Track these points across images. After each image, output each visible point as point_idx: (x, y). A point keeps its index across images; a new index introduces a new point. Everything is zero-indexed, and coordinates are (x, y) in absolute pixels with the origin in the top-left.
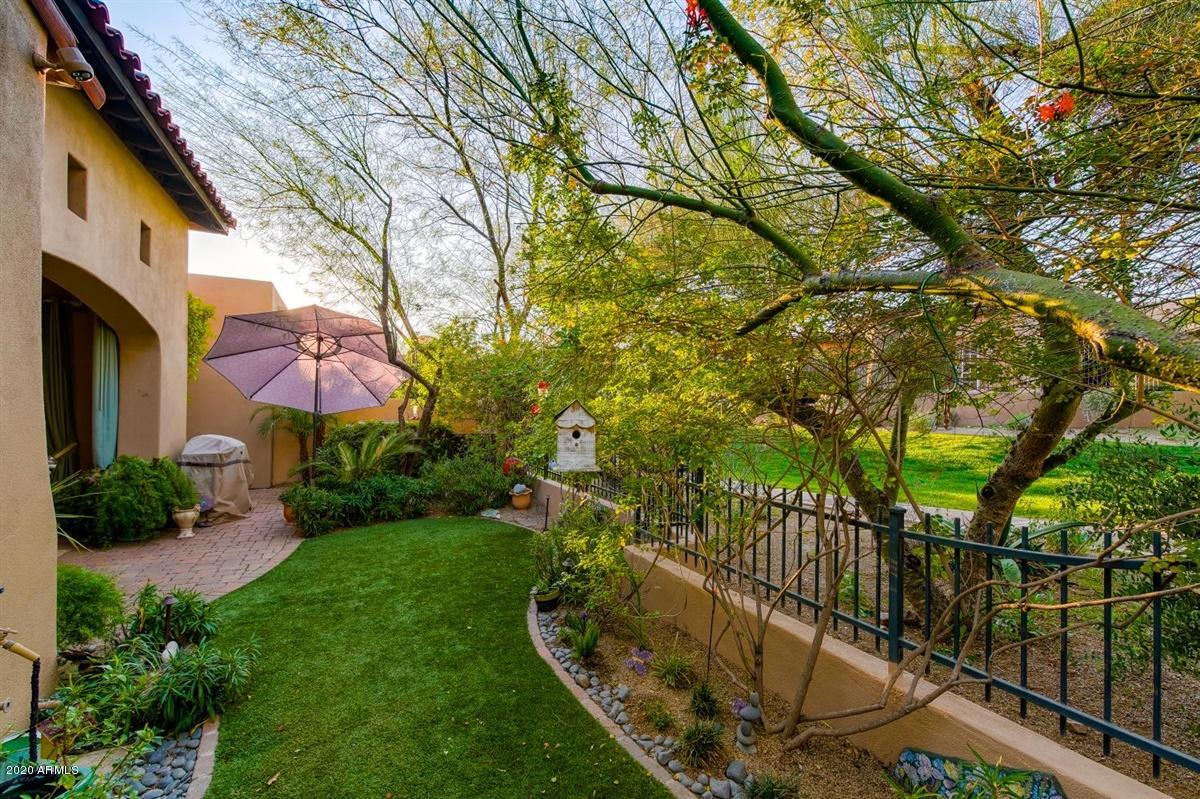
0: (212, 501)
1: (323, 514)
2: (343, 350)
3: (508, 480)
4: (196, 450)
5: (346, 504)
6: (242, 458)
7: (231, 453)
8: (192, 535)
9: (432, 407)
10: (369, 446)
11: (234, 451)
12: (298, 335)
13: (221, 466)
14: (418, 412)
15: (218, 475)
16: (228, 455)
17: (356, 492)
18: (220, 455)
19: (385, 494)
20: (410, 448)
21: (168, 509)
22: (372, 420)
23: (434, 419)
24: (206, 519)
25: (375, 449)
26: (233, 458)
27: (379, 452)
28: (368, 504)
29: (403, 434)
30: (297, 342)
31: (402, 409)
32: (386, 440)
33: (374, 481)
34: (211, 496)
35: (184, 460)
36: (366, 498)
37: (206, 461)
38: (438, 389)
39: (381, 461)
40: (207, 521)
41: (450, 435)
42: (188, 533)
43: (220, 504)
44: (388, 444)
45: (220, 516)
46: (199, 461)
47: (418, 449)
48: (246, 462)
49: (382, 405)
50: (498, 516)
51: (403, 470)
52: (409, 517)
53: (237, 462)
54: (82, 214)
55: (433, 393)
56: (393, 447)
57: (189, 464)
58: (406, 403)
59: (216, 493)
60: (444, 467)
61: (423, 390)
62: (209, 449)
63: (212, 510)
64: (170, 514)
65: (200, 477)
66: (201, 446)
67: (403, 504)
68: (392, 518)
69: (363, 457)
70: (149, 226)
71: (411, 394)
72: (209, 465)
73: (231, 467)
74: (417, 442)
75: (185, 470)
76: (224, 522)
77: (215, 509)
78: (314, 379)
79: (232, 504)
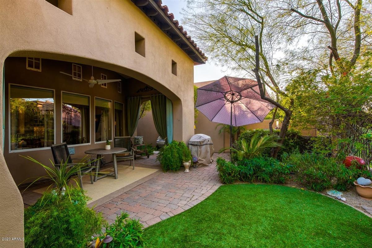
0: (197, 159)
1: (229, 174)
2: (242, 98)
3: (351, 173)
4: (194, 140)
5: (240, 171)
6: (209, 143)
7: (204, 141)
8: (188, 172)
9: (288, 122)
10: (254, 142)
11: (205, 140)
12: (224, 94)
13: (201, 146)
14: (279, 124)
15: (199, 149)
16: (203, 142)
17: (246, 165)
18: (200, 142)
19: (260, 168)
20: (275, 144)
21: (181, 161)
22: (258, 129)
23: (289, 129)
24: (195, 165)
25: (257, 143)
26: (205, 143)
27: (259, 144)
28: (252, 172)
29: (271, 136)
30: (224, 97)
31: (271, 124)
32: (262, 139)
33: (255, 160)
34: (197, 157)
35: (190, 143)
36: (250, 169)
37: (196, 144)
38: (292, 112)
39: (259, 150)
40: (196, 166)
41: (300, 137)
42: (187, 170)
43: (200, 160)
44: (263, 141)
45: (200, 164)
46: (194, 144)
47: (280, 145)
48: (211, 144)
49: (262, 122)
50: (344, 199)
51: (272, 154)
52: (275, 183)
53: (206, 144)
54: (143, 54)
55: (288, 114)
56: (266, 143)
57: (191, 144)
58: (273, 121)
59: (198, 156)
60: (296, 157)
61: (282, 113)
62: (198, 139)
63: (197, 162)
64: (182, 163)
65: (194, 149)
66: (195, 138)
67: (271, 175)
68: (264, 181)
69: (251, 147)
70: (176, 62)
71: (276, 116)
72: (197, 145)
73: (204, 146)
74: (279, 141)
75: (190, 146)
76: (202, 167)
77: (198, 162)
78: (230, 112)
79: (204, 160)
